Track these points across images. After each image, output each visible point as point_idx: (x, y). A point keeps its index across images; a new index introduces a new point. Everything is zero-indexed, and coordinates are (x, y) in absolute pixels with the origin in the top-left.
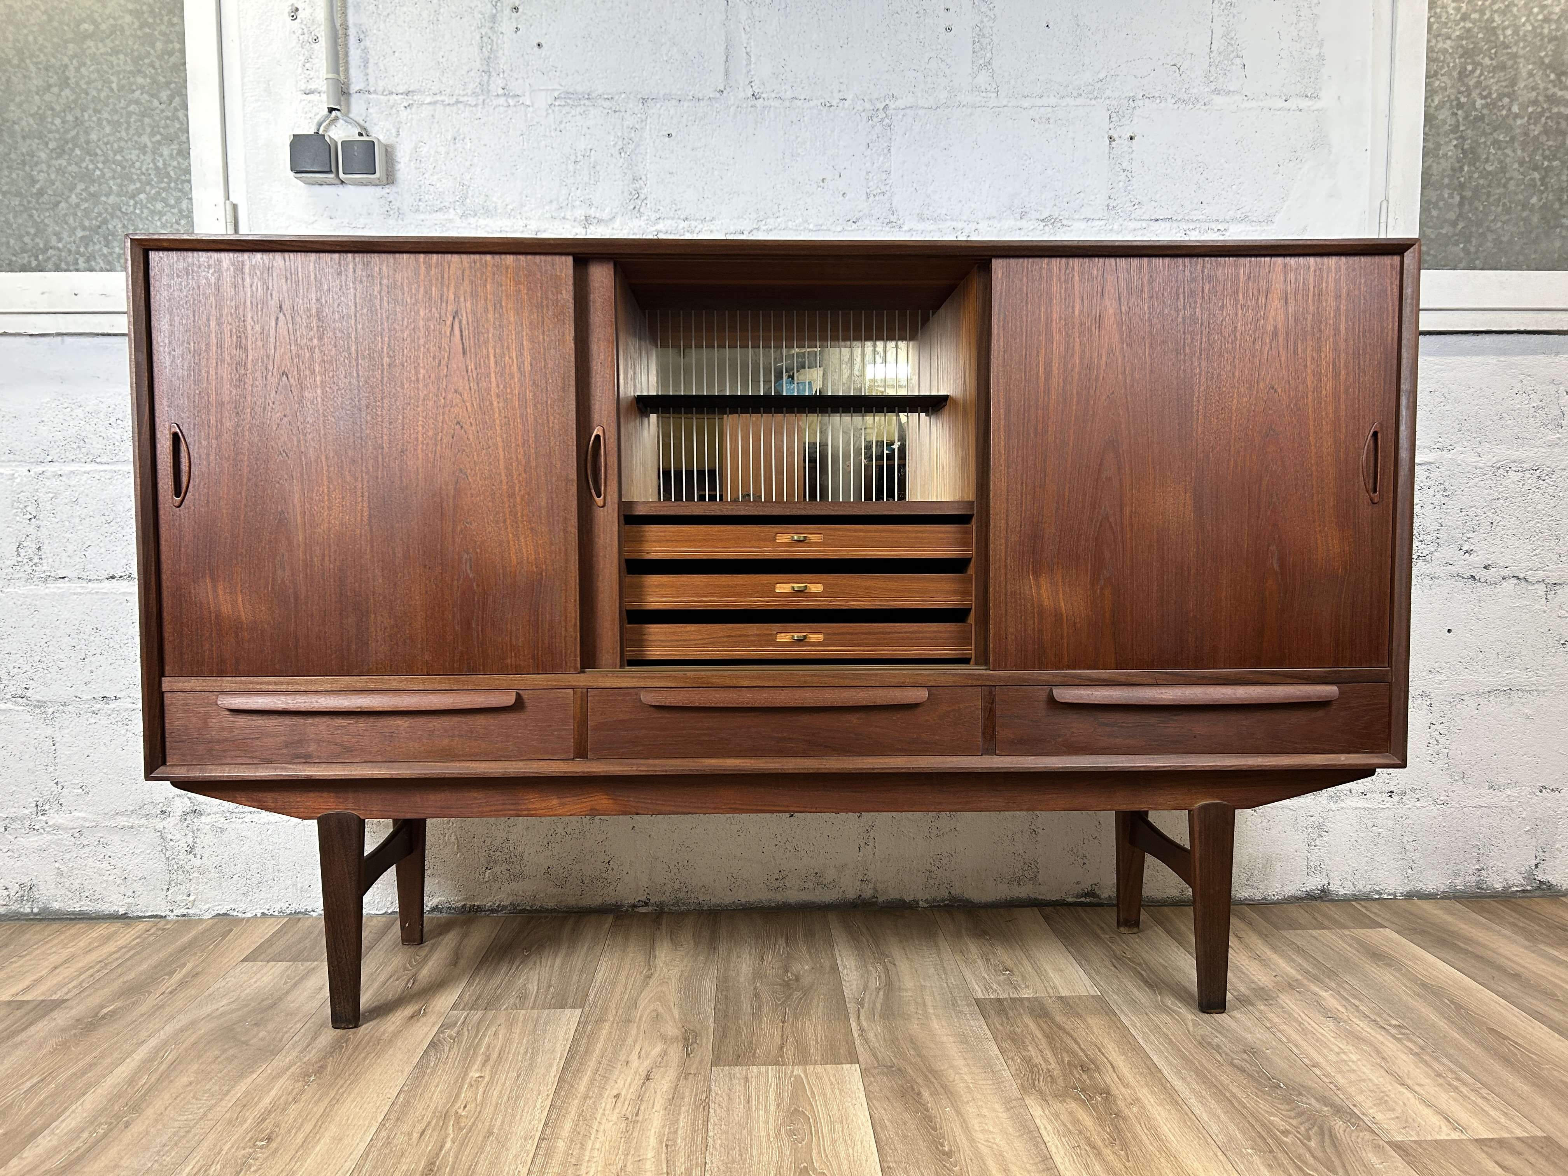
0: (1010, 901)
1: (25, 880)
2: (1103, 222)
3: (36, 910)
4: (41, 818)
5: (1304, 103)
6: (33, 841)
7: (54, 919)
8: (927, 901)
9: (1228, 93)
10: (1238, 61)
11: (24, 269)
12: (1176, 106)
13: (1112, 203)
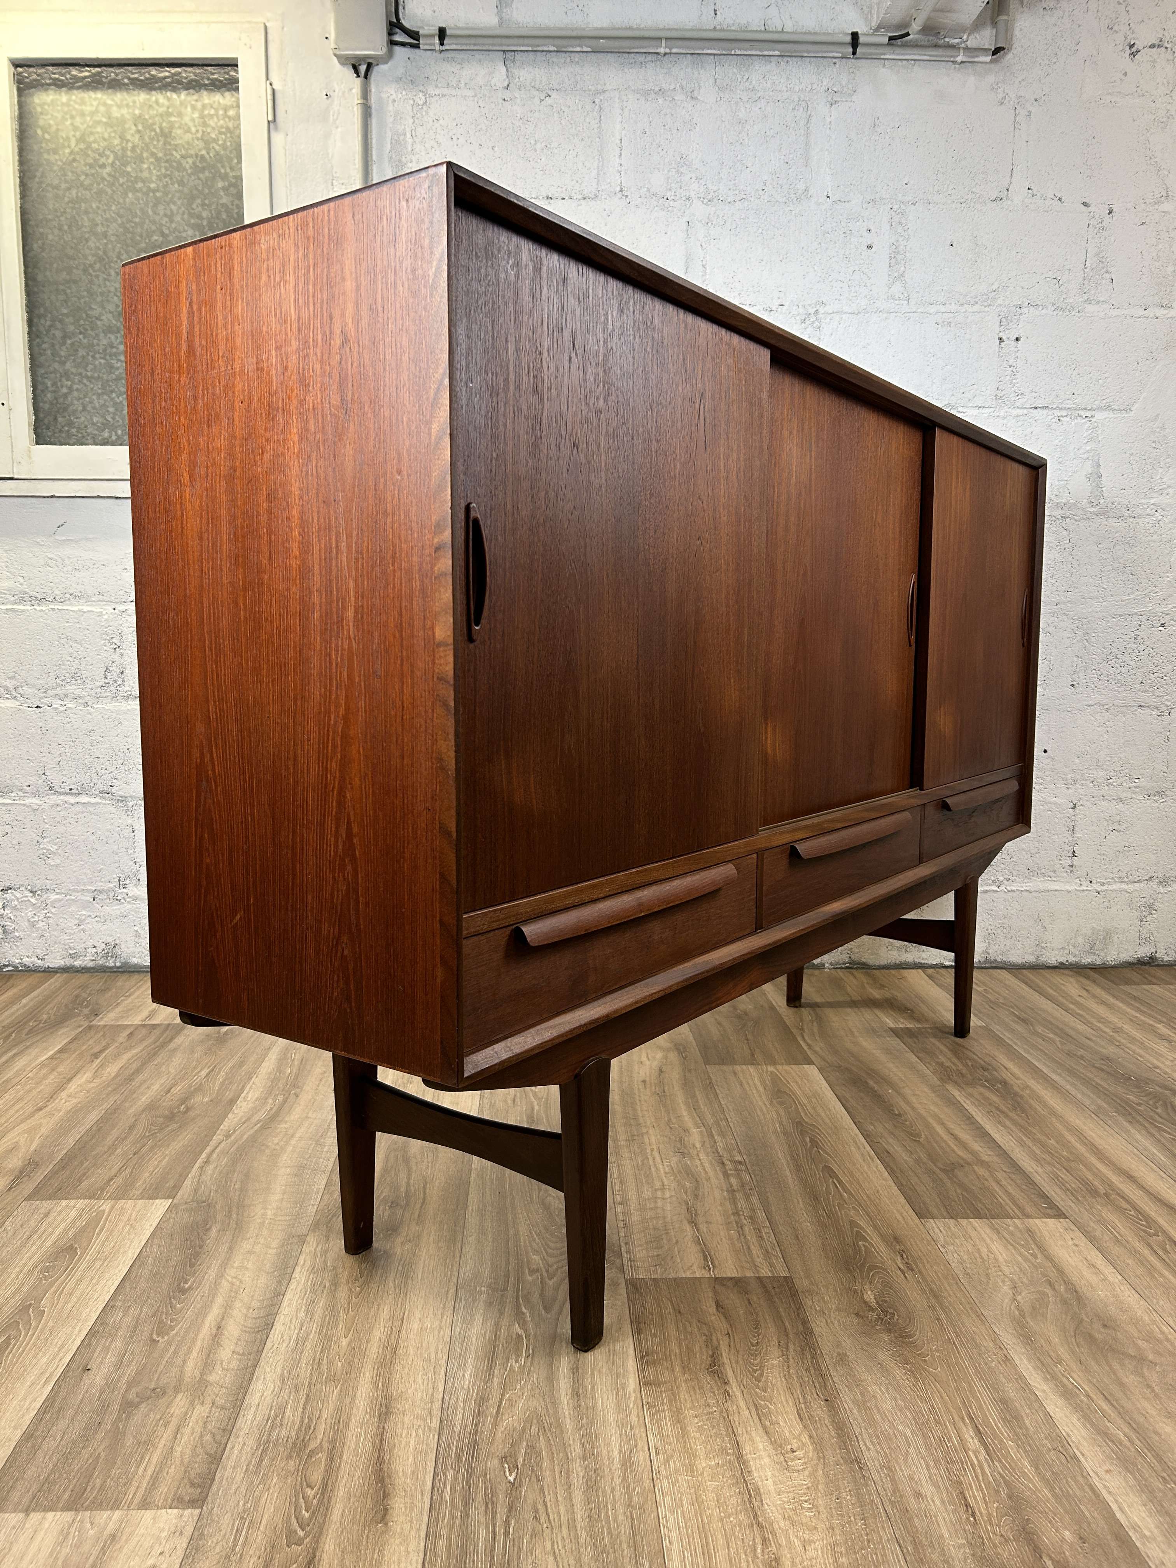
0: (899, 965)
1: (110, 940)
2: (992, 410)
3: (118, 964)
4: (122, 890)
5: (1161, 312)
6: (114, 909)
7: (133, 972)
8: (831, 964)
9: (1098, 302)
10: (1107, 276)
11: (105, 443)
12: (1055, 313)
13: (1000, 394)
